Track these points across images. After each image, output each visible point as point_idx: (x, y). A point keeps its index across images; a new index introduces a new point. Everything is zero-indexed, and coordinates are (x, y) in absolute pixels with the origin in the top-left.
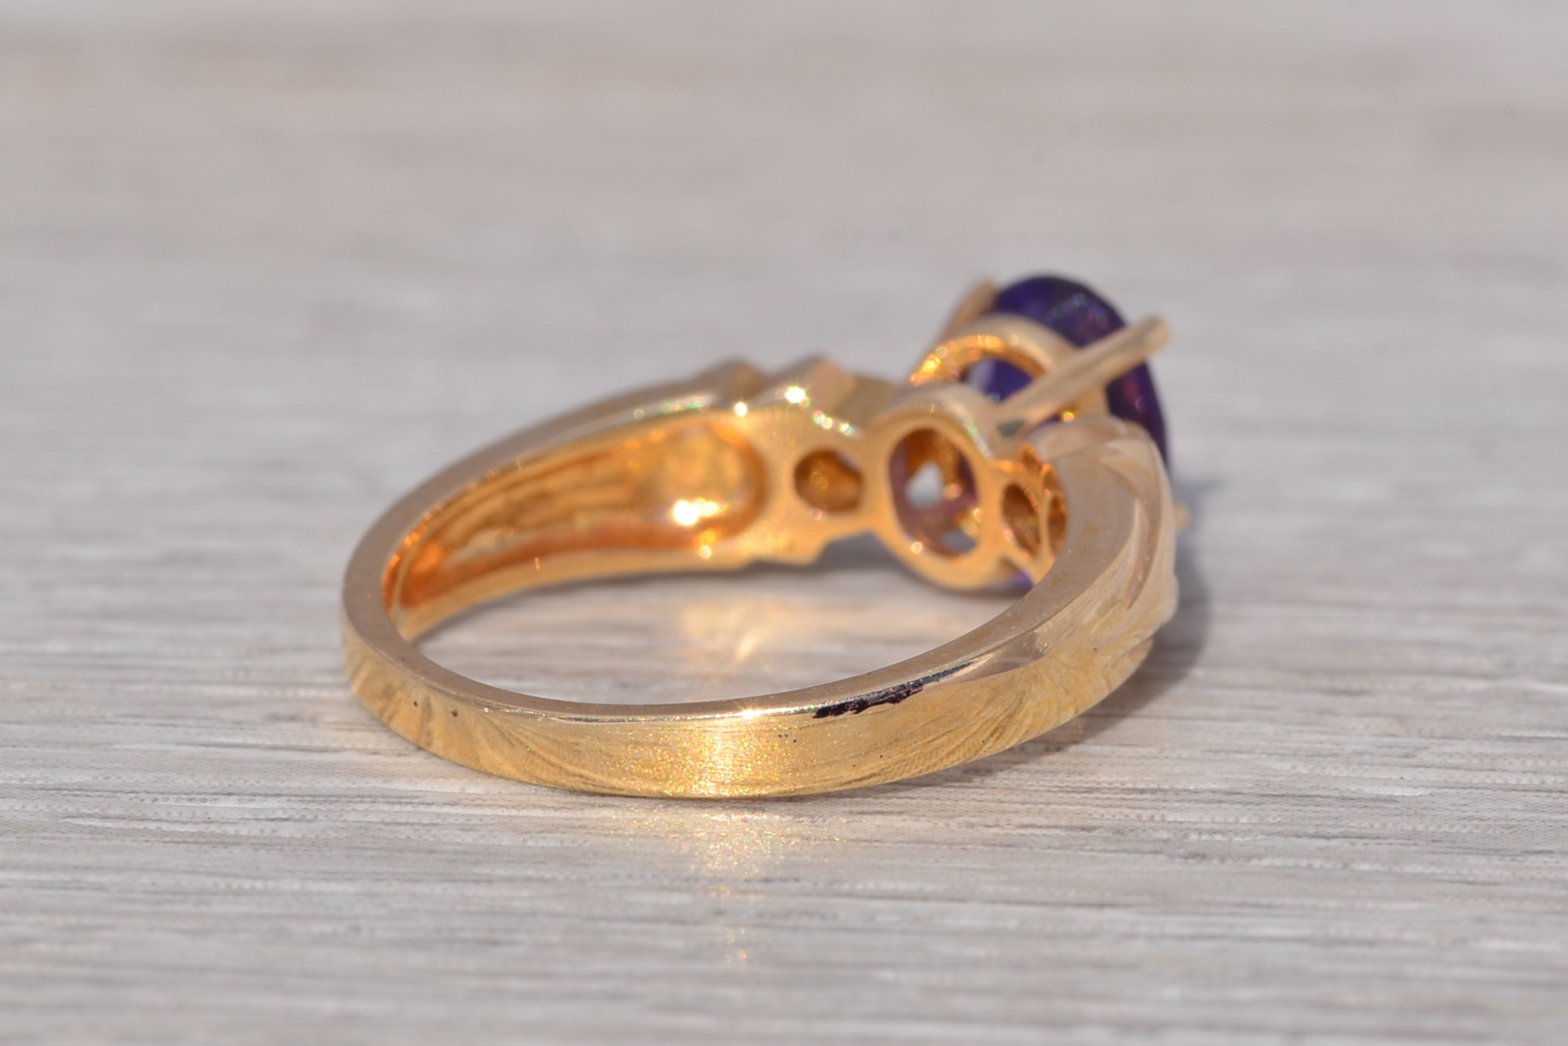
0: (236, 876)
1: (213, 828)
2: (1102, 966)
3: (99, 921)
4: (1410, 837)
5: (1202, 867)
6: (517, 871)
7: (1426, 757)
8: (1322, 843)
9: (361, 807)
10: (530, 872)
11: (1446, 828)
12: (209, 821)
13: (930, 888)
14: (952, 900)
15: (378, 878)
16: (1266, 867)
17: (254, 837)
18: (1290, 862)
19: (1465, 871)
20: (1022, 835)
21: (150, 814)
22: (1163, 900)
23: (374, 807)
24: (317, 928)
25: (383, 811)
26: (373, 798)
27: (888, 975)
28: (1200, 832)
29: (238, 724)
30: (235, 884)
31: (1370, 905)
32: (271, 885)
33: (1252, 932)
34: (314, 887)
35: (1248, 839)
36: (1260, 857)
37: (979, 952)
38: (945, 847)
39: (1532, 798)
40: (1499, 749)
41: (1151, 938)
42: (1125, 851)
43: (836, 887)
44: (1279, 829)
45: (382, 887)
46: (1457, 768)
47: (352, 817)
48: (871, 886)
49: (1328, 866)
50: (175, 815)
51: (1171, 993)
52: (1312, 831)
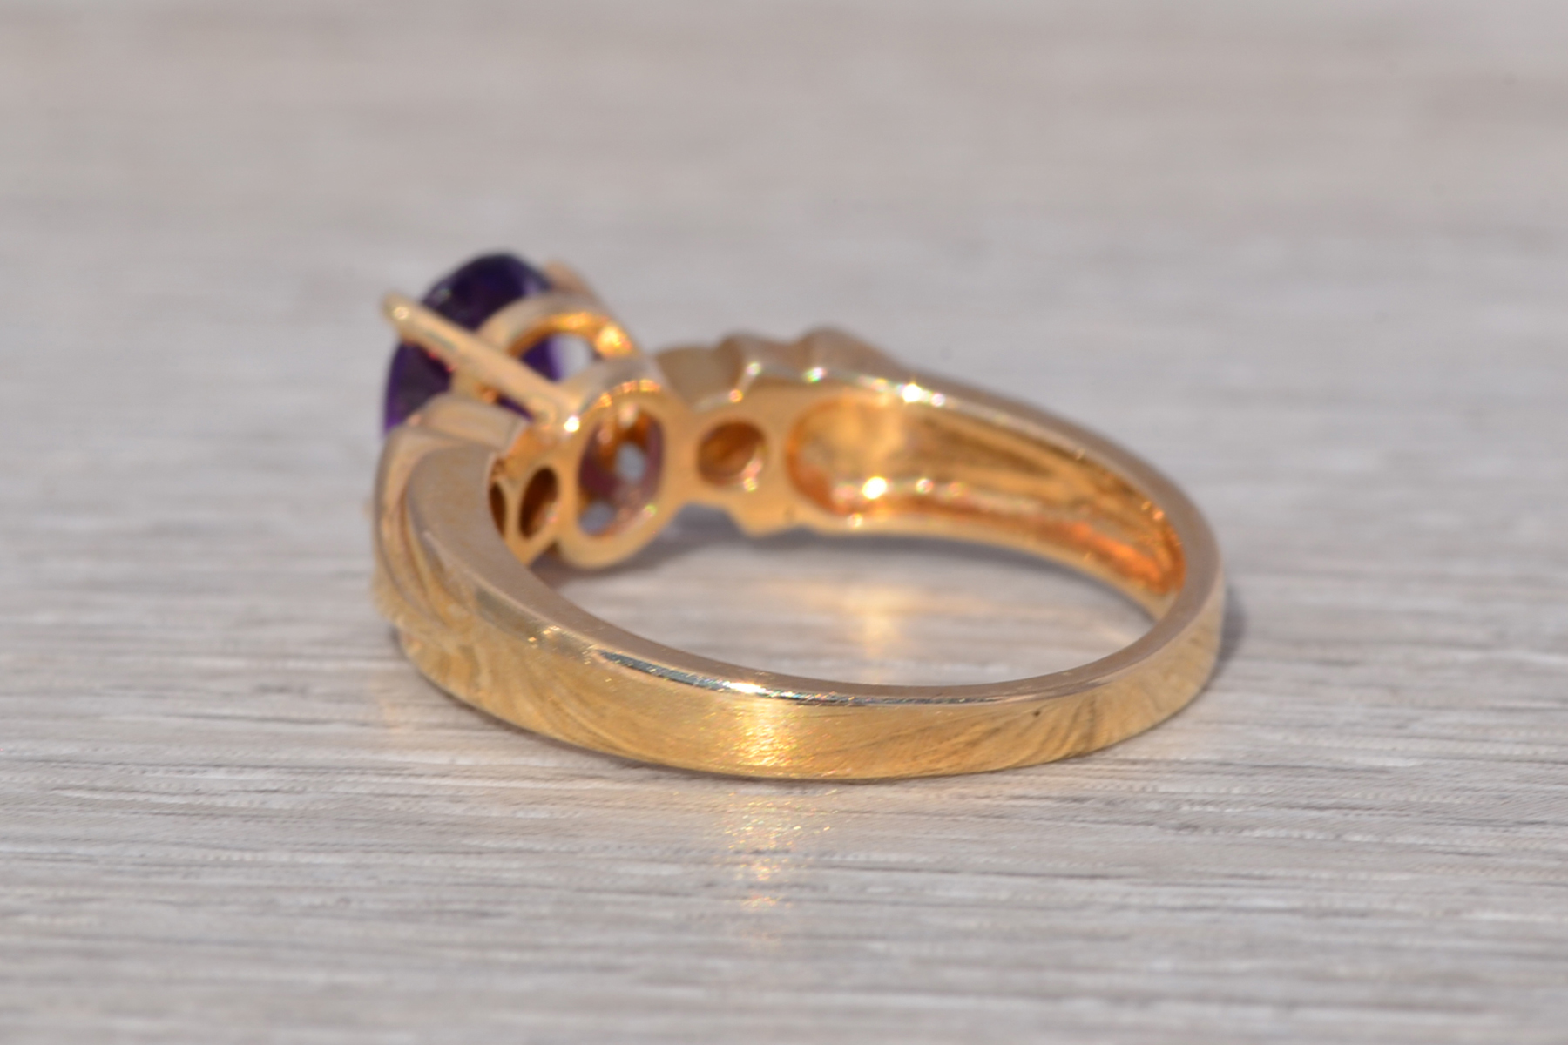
0: (224, 848)
1: (202, 800)
2: (1093, 937)
3: (86, 893)
4: (1403, 808)
5: (1194, 838)
6: (507, 843)
7: (1419, 728)
8: (1314, 814)
9: (350, 779)
10: (520, 844)
11: (1438, 799)
12: (197, 793)
13: (921, 859)
14: (944, 871)
15: (367, 849)
16: (1258, 838)
17: (243, 809)
18: (1283, 833)
19: (1458, 842)
20: (1013, 806)
21: (138, 786)
22: (1155, 871)
23: (364, 779)
24: (306, 900)
25: (374, 782)
26: (363, 770)
27: (879, 946)
28: (1192, 803)
29: (227, 696)
30: (224, 856)
31: (1363, 876)
32: (260, 856)
33: (1244, 903)
34: (304, 859)
35: (1239, 810)
36: (1252, 828)
37: (971, 923)
38: (936, 818)
39: (1524, 769)
40: (1491, 719)
41: (1143, 909)
42: (1115, 822)
43: (826, 858)
44: (1273, 800)
45: (371, 859)
46: (1450, 738)
47: (341, 789)
48: (862, 857)
49: (1320, 837)
50: (163, 787)
51: (1163, 964)
52: (1304, 802)
